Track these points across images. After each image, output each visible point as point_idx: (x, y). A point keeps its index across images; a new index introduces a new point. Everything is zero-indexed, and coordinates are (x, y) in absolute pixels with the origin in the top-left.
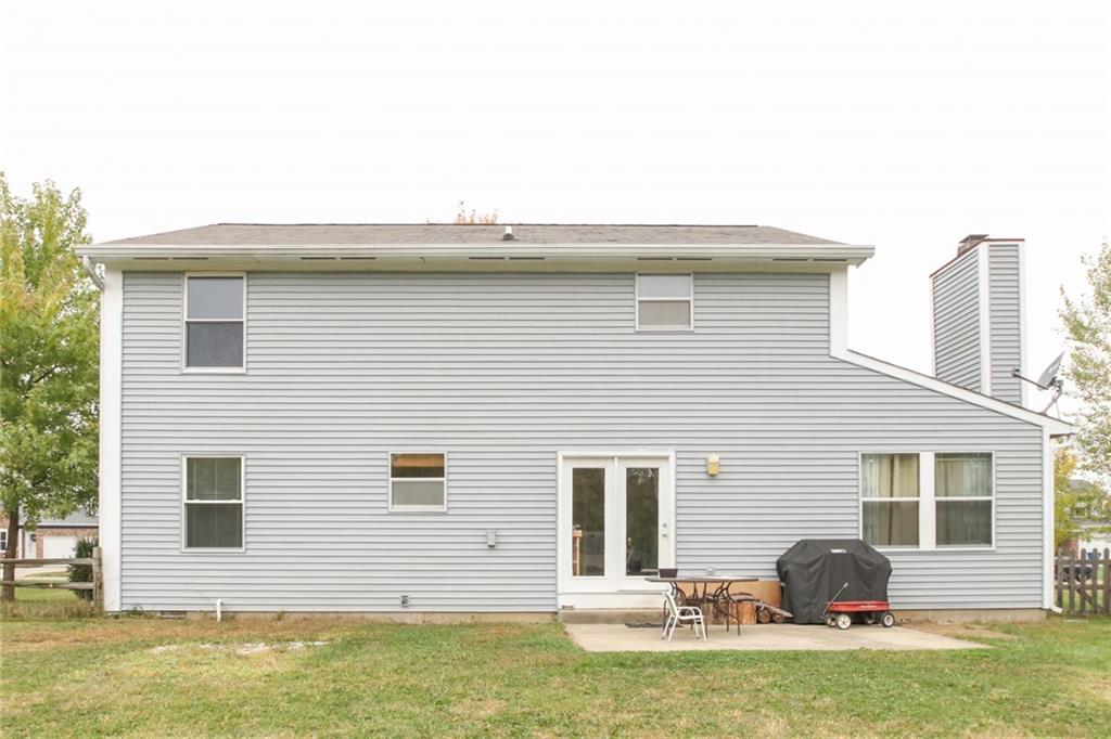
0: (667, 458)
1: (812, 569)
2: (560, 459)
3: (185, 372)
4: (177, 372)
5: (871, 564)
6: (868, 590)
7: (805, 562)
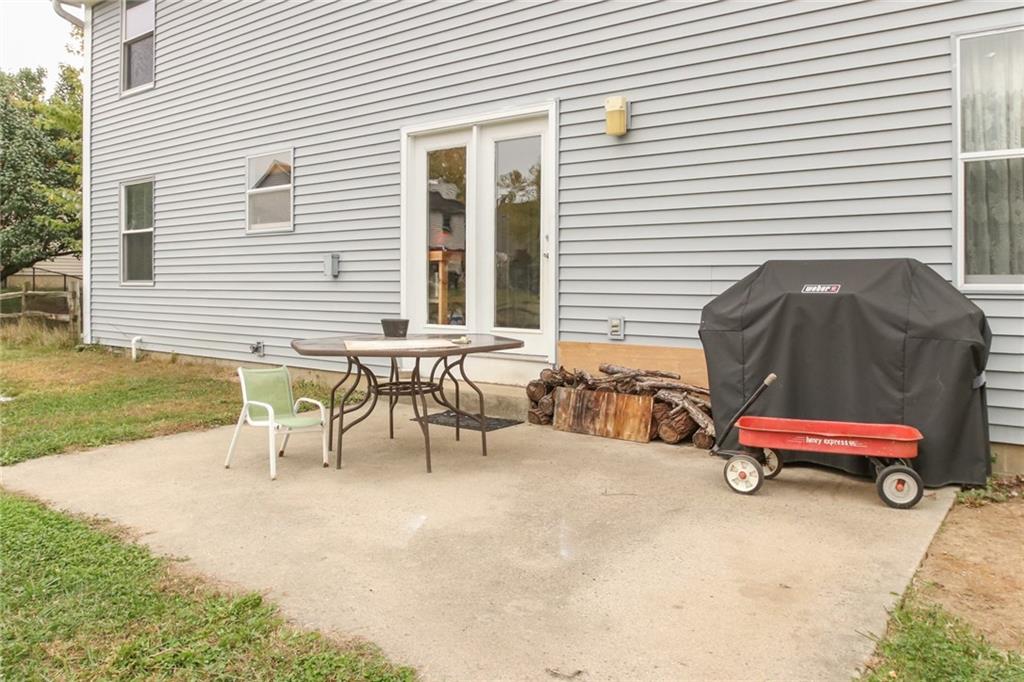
0: (544, 117)
1: (751, 333)
2: (404, 138)
3: (123, 95)
4: (117, 98)
5: (905, 326)
6: (898, 395)
7: (738, 314)
